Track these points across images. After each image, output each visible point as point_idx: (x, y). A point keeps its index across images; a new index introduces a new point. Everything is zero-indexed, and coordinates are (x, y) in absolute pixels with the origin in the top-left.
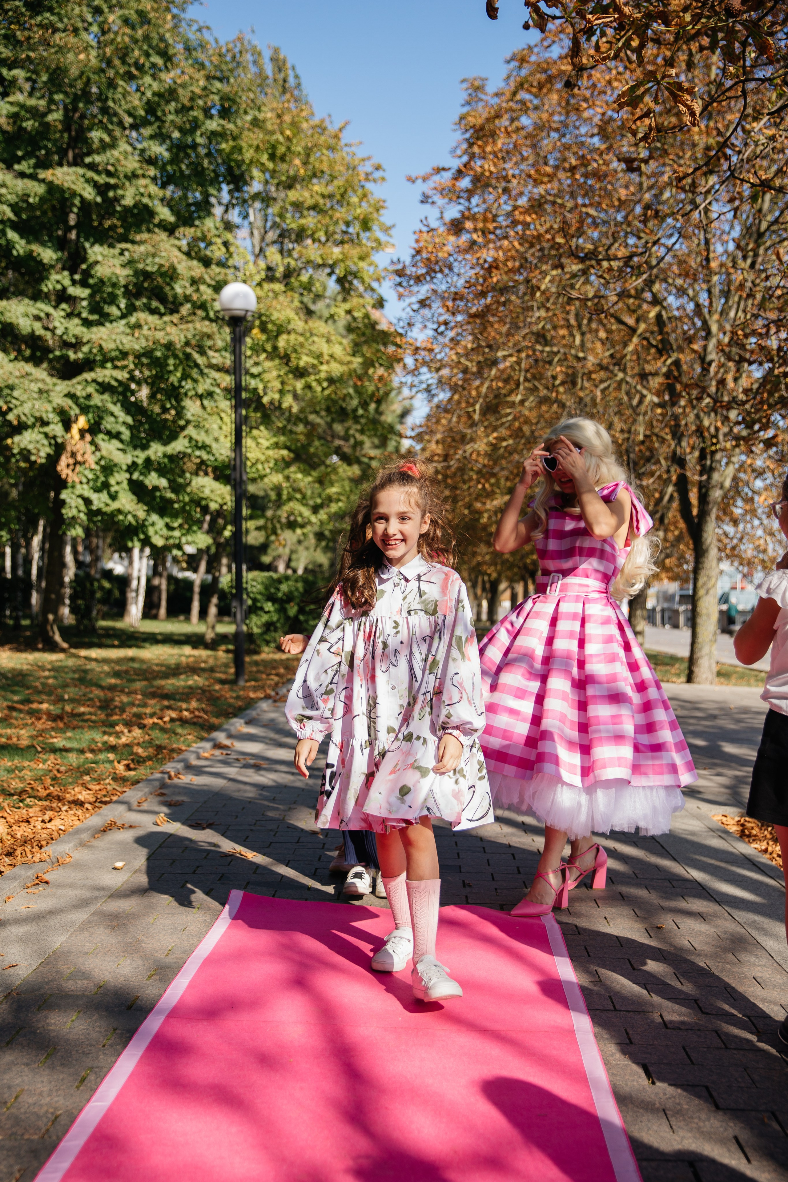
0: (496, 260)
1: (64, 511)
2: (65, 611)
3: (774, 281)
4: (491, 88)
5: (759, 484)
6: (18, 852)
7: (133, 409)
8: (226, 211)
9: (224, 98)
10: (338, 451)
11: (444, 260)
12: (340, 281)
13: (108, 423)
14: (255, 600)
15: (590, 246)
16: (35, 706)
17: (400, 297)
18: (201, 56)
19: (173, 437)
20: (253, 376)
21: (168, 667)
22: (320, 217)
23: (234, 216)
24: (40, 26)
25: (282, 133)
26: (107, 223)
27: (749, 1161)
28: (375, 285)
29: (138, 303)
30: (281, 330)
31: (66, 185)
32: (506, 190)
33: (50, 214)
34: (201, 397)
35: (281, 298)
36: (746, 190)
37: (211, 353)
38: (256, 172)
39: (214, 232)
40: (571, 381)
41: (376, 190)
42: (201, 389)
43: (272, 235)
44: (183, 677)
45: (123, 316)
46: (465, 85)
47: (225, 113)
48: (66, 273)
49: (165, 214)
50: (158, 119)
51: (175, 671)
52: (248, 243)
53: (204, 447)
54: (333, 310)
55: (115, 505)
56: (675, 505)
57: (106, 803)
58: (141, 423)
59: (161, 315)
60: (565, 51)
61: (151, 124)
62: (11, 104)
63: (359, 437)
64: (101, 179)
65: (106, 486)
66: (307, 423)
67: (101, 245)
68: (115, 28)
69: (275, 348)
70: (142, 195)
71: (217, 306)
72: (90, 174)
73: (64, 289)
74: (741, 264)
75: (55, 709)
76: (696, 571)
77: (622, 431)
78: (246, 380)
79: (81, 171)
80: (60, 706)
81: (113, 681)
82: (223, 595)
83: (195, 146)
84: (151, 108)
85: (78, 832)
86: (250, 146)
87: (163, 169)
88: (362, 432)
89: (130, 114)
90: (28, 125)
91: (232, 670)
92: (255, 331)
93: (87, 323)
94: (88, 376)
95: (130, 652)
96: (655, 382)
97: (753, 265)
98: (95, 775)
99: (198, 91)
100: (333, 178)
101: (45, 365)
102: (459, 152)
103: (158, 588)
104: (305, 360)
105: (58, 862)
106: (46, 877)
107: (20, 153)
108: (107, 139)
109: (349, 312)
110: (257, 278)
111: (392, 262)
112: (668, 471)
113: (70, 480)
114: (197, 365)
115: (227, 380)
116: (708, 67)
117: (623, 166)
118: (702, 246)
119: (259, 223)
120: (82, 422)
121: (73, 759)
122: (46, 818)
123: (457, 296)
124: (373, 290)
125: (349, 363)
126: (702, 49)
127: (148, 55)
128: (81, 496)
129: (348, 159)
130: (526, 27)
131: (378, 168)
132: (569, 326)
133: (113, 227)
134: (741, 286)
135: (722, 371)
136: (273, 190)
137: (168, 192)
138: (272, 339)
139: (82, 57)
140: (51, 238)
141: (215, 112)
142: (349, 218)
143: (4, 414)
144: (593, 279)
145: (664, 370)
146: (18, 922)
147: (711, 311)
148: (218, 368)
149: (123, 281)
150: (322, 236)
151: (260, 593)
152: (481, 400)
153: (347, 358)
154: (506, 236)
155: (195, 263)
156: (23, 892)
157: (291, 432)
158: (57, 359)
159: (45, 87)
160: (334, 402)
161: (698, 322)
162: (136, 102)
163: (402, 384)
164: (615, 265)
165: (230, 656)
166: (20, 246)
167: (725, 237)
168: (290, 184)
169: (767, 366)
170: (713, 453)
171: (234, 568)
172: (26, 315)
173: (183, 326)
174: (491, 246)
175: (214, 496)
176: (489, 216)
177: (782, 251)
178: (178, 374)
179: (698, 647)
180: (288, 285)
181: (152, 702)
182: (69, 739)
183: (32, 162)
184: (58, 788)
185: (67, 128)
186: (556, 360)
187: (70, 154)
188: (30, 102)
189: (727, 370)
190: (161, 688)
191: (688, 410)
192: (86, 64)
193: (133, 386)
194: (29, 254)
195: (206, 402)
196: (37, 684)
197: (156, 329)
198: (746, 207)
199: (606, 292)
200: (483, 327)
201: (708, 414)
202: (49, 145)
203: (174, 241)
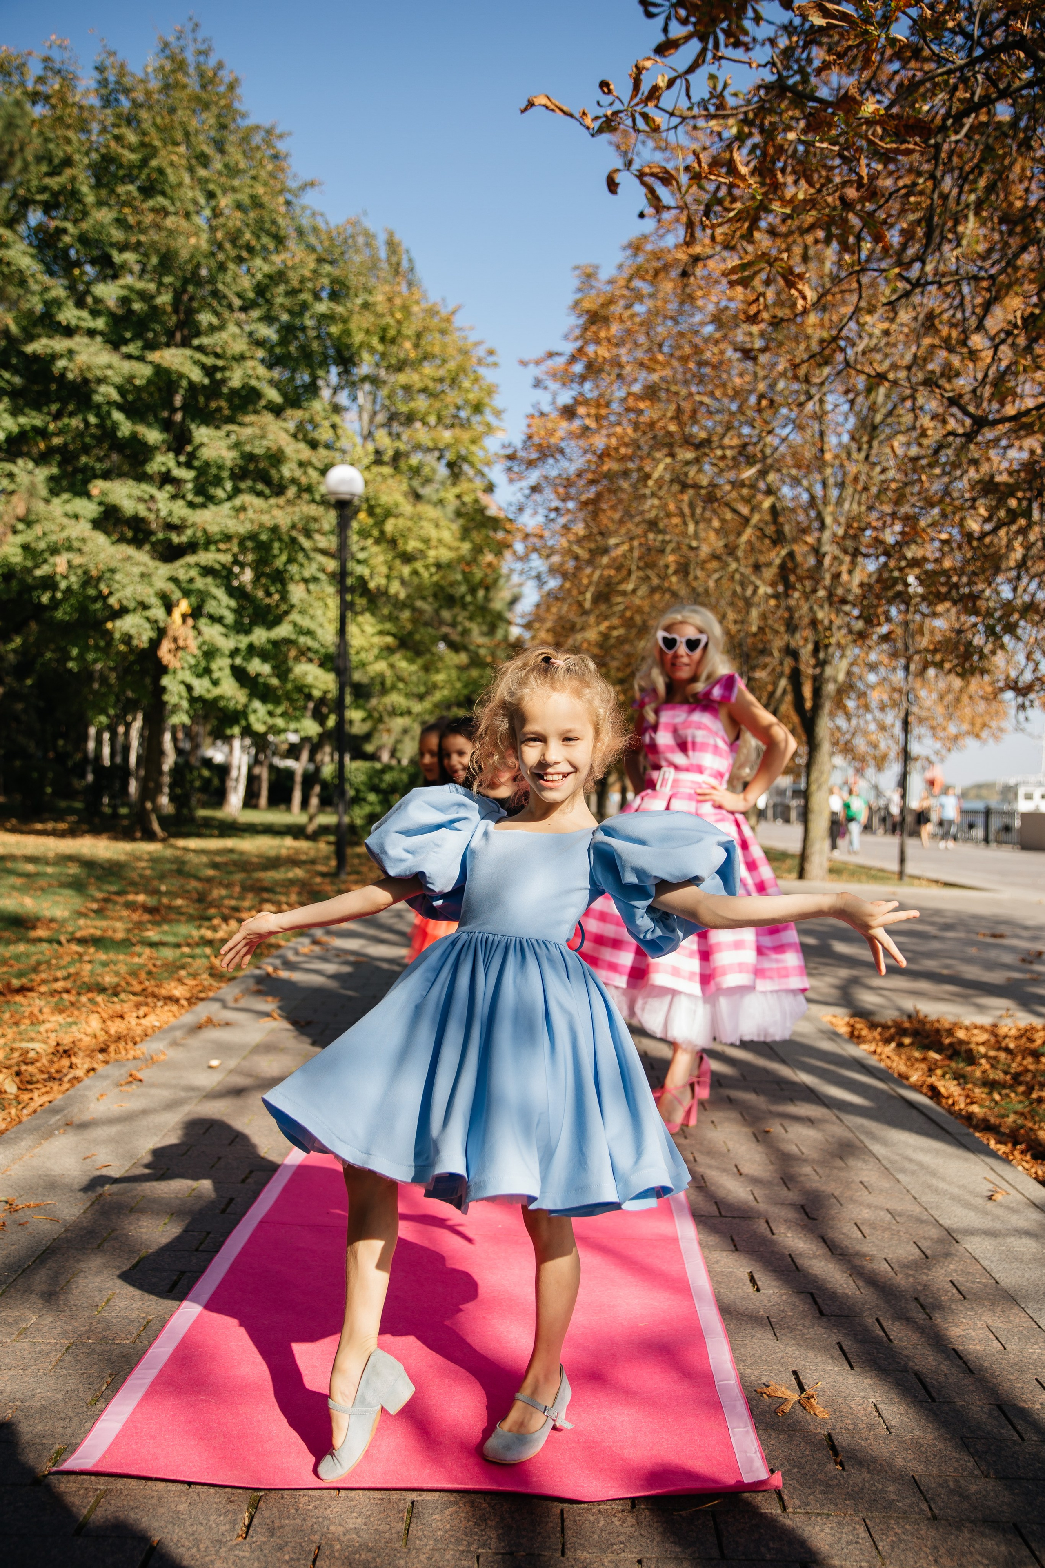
0: (608, 447)
1: (166, 698)
2: (164, 800)
3: (891, 474)
4: (605, 274)
5: (872, 678)
6: (112, 1048)
7: (237, 594)
8: (335, 393)
9: (334, 281)
10: (445, 638)
11: (556, 445)
12: (450, 465)
13: (211, 607)
14: (358, 791)
15: (703, 435)
16: (131, 897)
17: (511, 481)
18: (312, 240)
19: (277, 621)
20: (359, 562)
21: (268, 859)
22: (432, 400)
23: (343, 398)
24: (153, 210)
25: (393, 316)
26: (213, 405)
27: (852, 1367)
28: (486, 470)
29: (243, 485)
30: (388, 514)
31: (173, 367)
32: (619, 376)
33: (156, 395)
34: (306, 581)
35: (390, 481)
36: (860, 382)
37: (317, 537)
38: (366, 355)
39: (322, 414)
40: (683, 570)
41: (488, 375)
42: (307, 574)
43: (381, 418)
44: (283, 869)
45: (230, 498)
46: (577, 272)
47: (334, 296)
48: (171, 455)
49: (273, 395)
50: (267, 301)
51: (274, 863)
52: (356, 426)
53: (309, 633)
54: (442, 494)
55: (216, 692)
56: (789, 698)
57: (202, 999)
58: (244, 608)
59: (267, 498)
60: (681, 240)
61: (259, 306)
62: (122, 287)
63: (468, 624)
64: (209, 361)
65: (207, 671)
66: (414, 609)
67: (207, 425)
68: (227, 212)
69: (382, 532)
70: (250, 377)
71: (323, 489)
72: (199, 356)
73: (169, 471)
74: (855, 455)
75: (151, 901)
76: (809, 766)
77: (736, 622)
78: (351, 565)
79: (188, 352)
80: (156, 897)
81: (210, 872)
82: (325, 785)
83: (304, 329)
84: (261, 290)
85: (173, 1029)
86: (360, 329)
87: (271, 350)
88: (471, 618)
89: (239, 296)
90: (137, 306)
91: (333, 863)
92: (362, 515)
93: (191, 505)
94: (191, 559)
95: (229, 843)
96: (769, 573)
97: (867, 457)
98: (191, 970)
99: (307, 274)
100: (444, 361)
101: (147, 547)
102: (572, 337)
103: (259, 778)
104: (412, 545)
105: (151, 1061)
106: (140, 1075)
107: (128, 335)
108: (215, 321)
109: (459, 497)
110: (366, 461)
111: (504, 447)
112: (781, 664)
113: (171, 667)
114: (302, 549)
115: (332, 565)
116: (821, 261)
117: (738, 355)
118: (817, 436)
119: (368, 406)
120: (184, 606)
121: (168, 953)
122: (141, 1013)
123: (569, 483)
124: (483, 475)
125: (458, 549)
126: (816, 242)
127: (258, 237)
128: (183, 682)
129: (461, 343)
130: (642, 215)
131: (491, 353)
132: (682, 515)
133: (219, 409)
134: (856, 479)
135: (836, 564)
136: (382, 373)
137: (276, 374)
138: (380, 523)
139: (193, 241)
140: (157, 419)
141: (324, 295)
142: (460, 402)
143: (105, 598)
144: (707, 467)
145: (778, 561)
146: (111, 1121)
147: (825, 503)
148: (324, 552)
149: (229, 463)
150: (432, 420)
151: (363, 783)
152: (592, 589)
153: (456, 544)
154: (619, 424)
155: (302, 446)
156: (117, 1090)
157: (397, 618)
158: (159, 541)
159: (155, 270)
160: (442, 588)
161: (813, 514)
162: (246, 284)
163: (512, 571)
164: (729, 453)
165: (332, 848)
166: (125, 427)
167: (839, 429)
168: (400, 367)
169: (882, 559)
170: (827, 646)
171: (336, 756)
172: (130, 496)
173: (289, 509)
174: (604, 432)
175: (317, 684)
176: (602, 402)
177: (896, 444)
178: (284, 558)
179: (809, 843)
180: (396, 468)
181: (250, 896)
182: (165, 933)
183: (140, 344)
184: (153, 982)
185: (176, 311)
186: (669, 548)
187: (178, 336)
188: (140, 285)
189: (841, 563)
190: (260, 880)
191: (802, 602)
192: (197, 248)
193: (236, 569)
194: (134, 436)
195: (312, 587)
196: (134, 876)
197: (262, 512)
198: (860, 399)
199: (720, 481)
200: (595, 515)
201: (822, 607)
202: (158, 328)
203: (281, 424)
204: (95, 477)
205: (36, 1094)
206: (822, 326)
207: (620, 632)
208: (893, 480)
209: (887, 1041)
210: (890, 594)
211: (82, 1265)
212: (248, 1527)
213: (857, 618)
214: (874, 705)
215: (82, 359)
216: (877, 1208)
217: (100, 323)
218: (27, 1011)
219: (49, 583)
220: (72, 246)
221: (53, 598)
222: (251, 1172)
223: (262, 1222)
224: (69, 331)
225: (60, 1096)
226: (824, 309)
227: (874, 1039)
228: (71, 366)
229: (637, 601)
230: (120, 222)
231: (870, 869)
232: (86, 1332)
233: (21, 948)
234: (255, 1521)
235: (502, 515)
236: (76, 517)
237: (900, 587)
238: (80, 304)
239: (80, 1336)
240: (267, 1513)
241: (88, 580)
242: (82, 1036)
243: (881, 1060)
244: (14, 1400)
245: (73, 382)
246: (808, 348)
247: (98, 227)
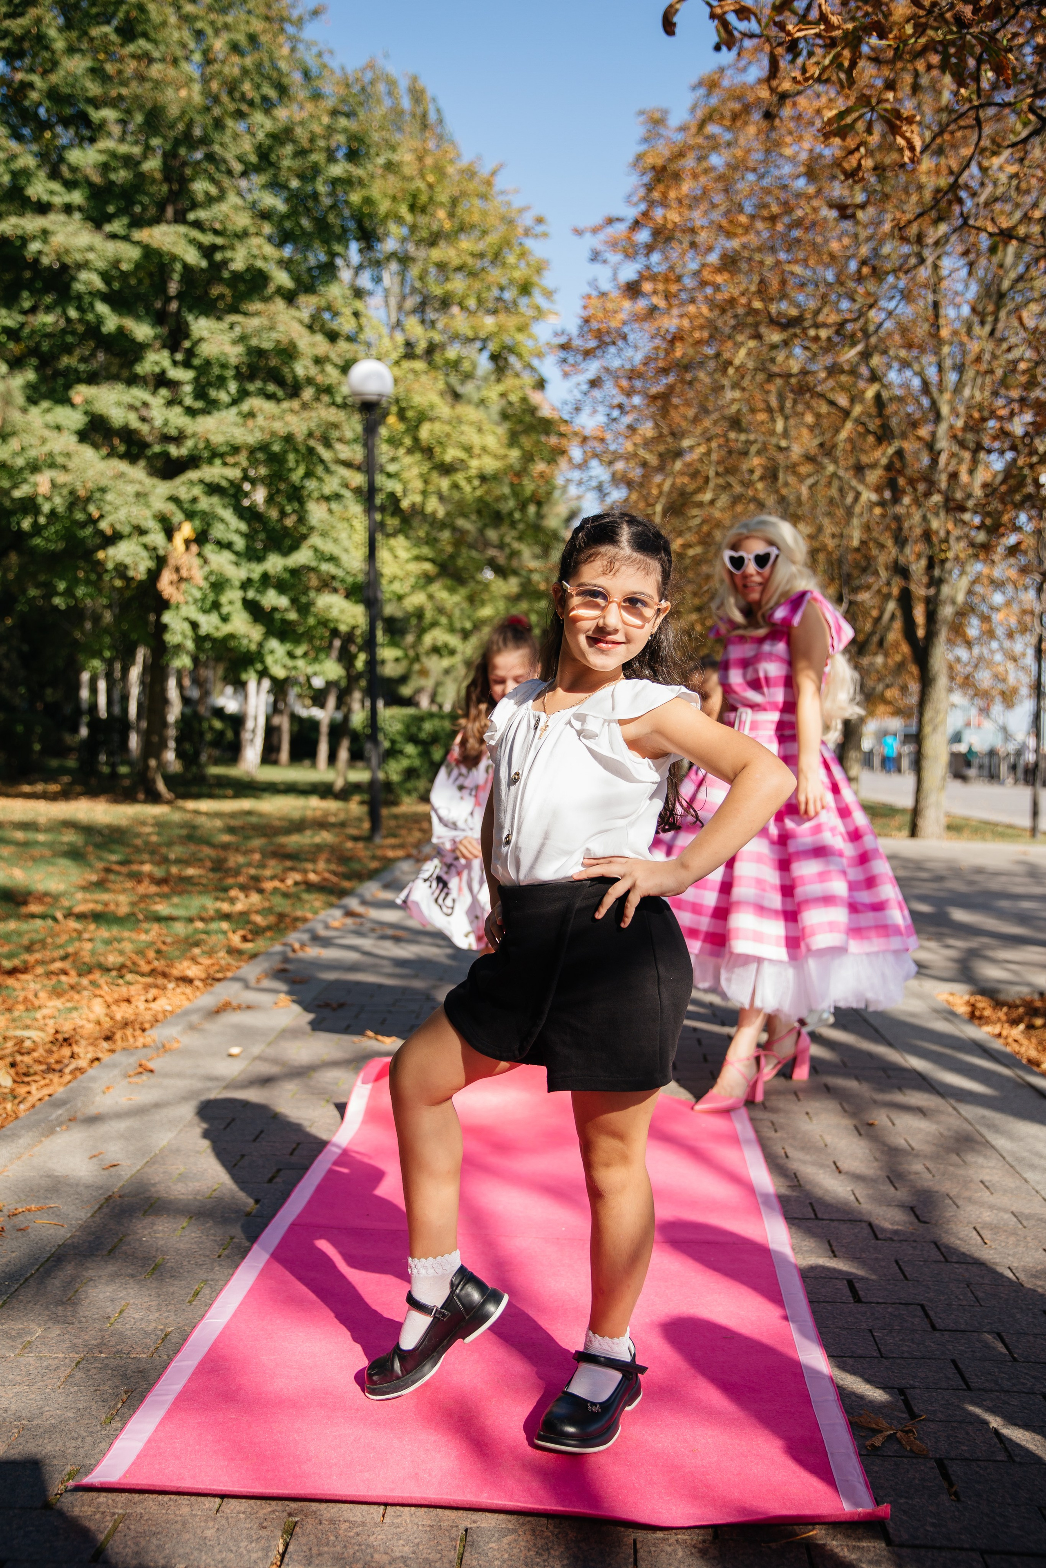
0: (679, 330)
1: (166, 637)
2: (170, 756)
3: (1020, 352)
4: (674, 121)
5: (998, 598)
6: (118, 1036)
7: (248, 515)
8: (356, 274)
9: (352, 137)
10: (492, 563)
11: (618, 330)
12: (494, 357)
13: (218, 531)
14: (393, 742)
15: (794, 312)
16: (135, 867)
17: (566, 375)
18: (322, 85)
19: (294, 547)
20: (389, 475)
21: (291, 821)
22: (470, 280)
23: (365, 281)
24: (133, 56)
25: (424, 179)
26: (214, 292)
28: (535, 362)
29: (251, 387)
30: (423, 417)
31: (165, 248)
32: (692, 244)
33: (147, 282)
34: (327, 499)
35: (424, 378)
36: (984, 241)
37: (339, 446)
38: (392, 227)
39: (342, 300)
40: (771, 475)
41: (537, 248)
42: (327, 491)
43: (411, 303)
44: (308, 833)
45: (235, 402)
46: (642, 119)
47: (353, 156)
48: (166, 353)
49: (282, 278)
50: (272, 165)
51: (298, 826)
52: (382, 313)
53: (332, 559)
54: (485, 393)
55: (226, 629)
56: (898, 625)
57: (219, 980)
58: (256, 532)
59: (279, 401)
60: (761, 74)
61: (263, 170)
62: (100, 152)
63: (516, 545)
64: (207, 239)
65: (216, 606)
66: (454, 529)
67: (207, 316)
68: (221, 56)
69: (416, 440)
70: (255, 257)
71: (345, 390)
72: (195, 234)
73: (163, 372)
74: (977, 330)
75: (159, 872)
76: (922, 704)
77: (833, 536)
78: (380, 480)
79: (182, 229)
80: (164, 867)
81: (226, 838)
82: (355, 737)
83: (316, 197)
84: (264, 152)
85: (186, 1013)
86: (384, 196)
87: (279, 225)
88: (520, 538)
89: (240, 159)
90: (119, 174)
91: (367, 825)
92: (392, 420)
93: (191, 412)
94: (193, 475)
95: (246, 804)
96: (874, 476)
97: (992, 333)
98: (206, 948)
99: (318, 129)
100: (485, 233)
101: (142, 462)
102: (635, 199)
103: (278, 729)
104: (451, 454)
105: (163, 1049)
106: (151, 1065)
107: (112, 210)
108: (213, 191)
109: (504, 395)
110: (395, 356)
111: (556, 334)
112: (888, 584)
113: (173, 601)
114: (322, 461)
115: (358, 479)
116: (938, 91)
117: (833, 214)
118: (931, 308)
119: (396, 289)
120: (187, 530)
121: (180, 928)
122: (150, 996)
123: (633, 374)
124: (532, 369)
125: (506, 456)
126: (930, 68)
127: (259, 87)
128: (187, 619)
129: (503, 210)
130: (717, 48)
131: (539, 220)
132: (769, 410)
133: (220, 297)
134: (978, 359)
135: (954, 462)
136: (411, 248)
137: (287, 251)
138: (413, 429)
139: (183, 93)
140: (148, 310)
141: (340, 155)
142: (504, 281)
143: (94, 522)
144: (798, 351)
145: (884, 461)
146: (119, 1115)
147: (941, 390)
148: (347, 464)
149: (233, 361)
150: (472, 303)
151: (400, 733)
152: (663, 500)
153: (502, 451)
154: (693, 301)
155: (319, 338)
156: (125, 1082)
157: (436, 540)
158: (157, 455)
159: (141, 128)
160: (487, 504)
161: (925, 402)
162: (247, 146)
163: (568, 481)
164: (824, 333)
165: (365, 809)
166: (111, 322)
167: (958, 299)
168: (433, 241)
169: (1009, 455)
170: (943, 562)
171: (368, 704)
172: (119, 404)
173: (305, 414)
174: (675, 311)
175: (343, 617)
176: (673, 276)
177: (1025, 314)
178: (301, 471)
179: (923, 795)
180: (431, 363)
181: (272, 863)
182: (176, 906)
183: (125, 220)
184: (163, 962)
185: (167, 179)
186: (753, 449)
187: (170, 212)
188: (123, 149)
189: (960, 461)
190: (282, 846)
191: (913, 509)
192: (189, 100)
193: (247, 487)
194: (121, 330)
195: (334, 506)
196: (138, 842)
197: (273, 418)
198: (983, 262)
199: (813, 367)
200: (664, 412)
201: (937, 514)
202: (146, 200)
203: (293, 312)
204: (79, 381)
205: (33, 1088)
206: (938, 172)
207: (697, 550)
208: (1022, 359)
209: (1014, 1022)
210: (1018, 498)
211: (90, 1273)
212: (283, 1555)
213: (978, 528)
214: (1000, 632)
215: (59, 239)
216: (1000, 1209)
217: (77, 197)
218: (21, 995)
219: (30, 505)
220: (40, 104)
221: (35, 524)
222: (279, 1170)
223: (293, 1225)
224: (43, 208)
225: (61, 1089)
226: (940, 152)
227: (999, 1020)
228: (46, 249)
229: (717, 514)
230: (96, 72)
231: (996, 825)
232: (97, 1346)
233: (12, 925)
234: (291, 1548)
235: (555, 416)
236: (58, 428)
237: (1030, 489)
238: (54, 174)
239: (91, 1350)
240: (303, 1540)
241: (75, 501)
242: (84, 1023)
243: (1007, 1044)
244: (19, 1418)
245: (50, 268)
246: (920, 202)
247: (70, 80)
